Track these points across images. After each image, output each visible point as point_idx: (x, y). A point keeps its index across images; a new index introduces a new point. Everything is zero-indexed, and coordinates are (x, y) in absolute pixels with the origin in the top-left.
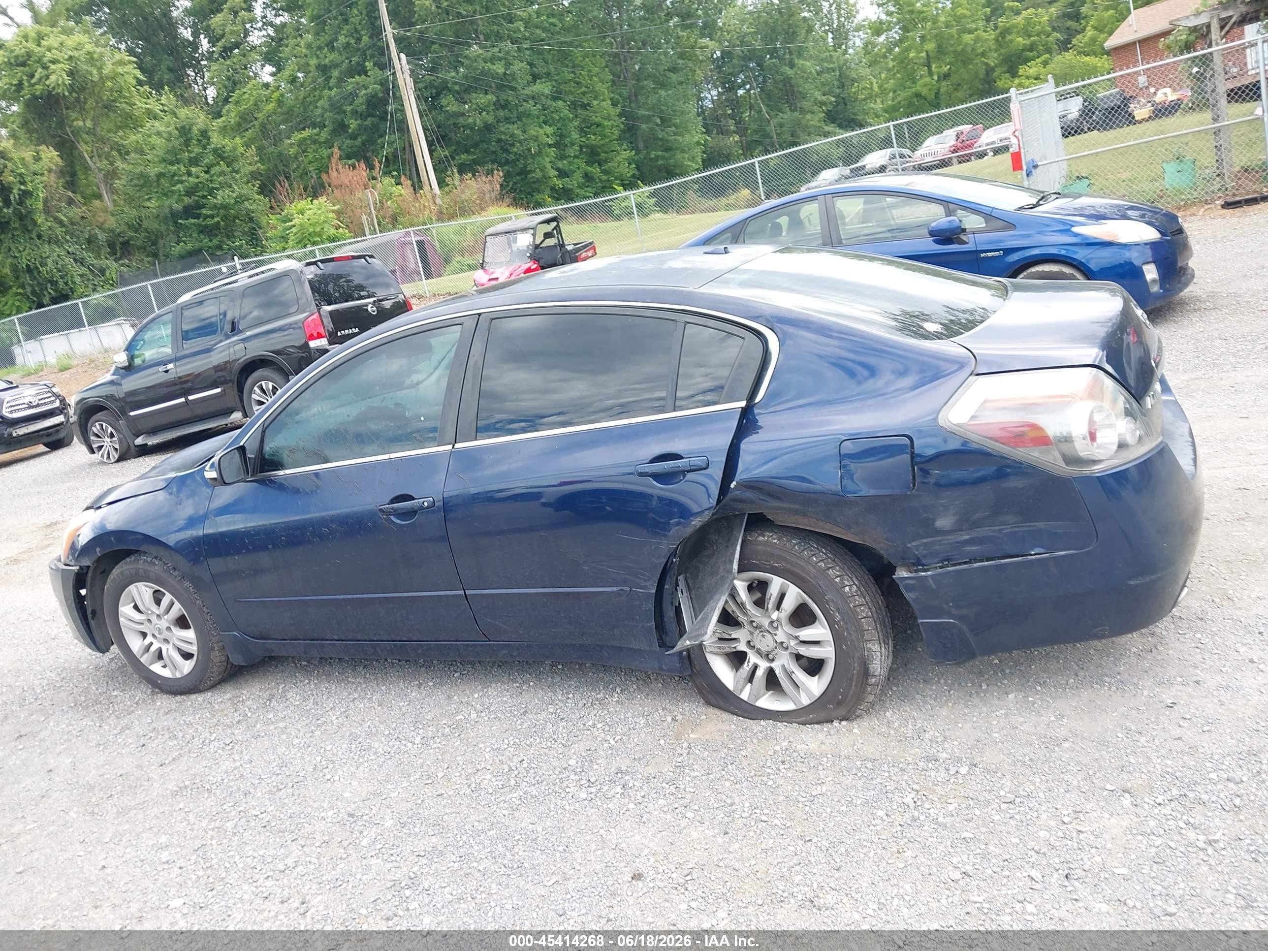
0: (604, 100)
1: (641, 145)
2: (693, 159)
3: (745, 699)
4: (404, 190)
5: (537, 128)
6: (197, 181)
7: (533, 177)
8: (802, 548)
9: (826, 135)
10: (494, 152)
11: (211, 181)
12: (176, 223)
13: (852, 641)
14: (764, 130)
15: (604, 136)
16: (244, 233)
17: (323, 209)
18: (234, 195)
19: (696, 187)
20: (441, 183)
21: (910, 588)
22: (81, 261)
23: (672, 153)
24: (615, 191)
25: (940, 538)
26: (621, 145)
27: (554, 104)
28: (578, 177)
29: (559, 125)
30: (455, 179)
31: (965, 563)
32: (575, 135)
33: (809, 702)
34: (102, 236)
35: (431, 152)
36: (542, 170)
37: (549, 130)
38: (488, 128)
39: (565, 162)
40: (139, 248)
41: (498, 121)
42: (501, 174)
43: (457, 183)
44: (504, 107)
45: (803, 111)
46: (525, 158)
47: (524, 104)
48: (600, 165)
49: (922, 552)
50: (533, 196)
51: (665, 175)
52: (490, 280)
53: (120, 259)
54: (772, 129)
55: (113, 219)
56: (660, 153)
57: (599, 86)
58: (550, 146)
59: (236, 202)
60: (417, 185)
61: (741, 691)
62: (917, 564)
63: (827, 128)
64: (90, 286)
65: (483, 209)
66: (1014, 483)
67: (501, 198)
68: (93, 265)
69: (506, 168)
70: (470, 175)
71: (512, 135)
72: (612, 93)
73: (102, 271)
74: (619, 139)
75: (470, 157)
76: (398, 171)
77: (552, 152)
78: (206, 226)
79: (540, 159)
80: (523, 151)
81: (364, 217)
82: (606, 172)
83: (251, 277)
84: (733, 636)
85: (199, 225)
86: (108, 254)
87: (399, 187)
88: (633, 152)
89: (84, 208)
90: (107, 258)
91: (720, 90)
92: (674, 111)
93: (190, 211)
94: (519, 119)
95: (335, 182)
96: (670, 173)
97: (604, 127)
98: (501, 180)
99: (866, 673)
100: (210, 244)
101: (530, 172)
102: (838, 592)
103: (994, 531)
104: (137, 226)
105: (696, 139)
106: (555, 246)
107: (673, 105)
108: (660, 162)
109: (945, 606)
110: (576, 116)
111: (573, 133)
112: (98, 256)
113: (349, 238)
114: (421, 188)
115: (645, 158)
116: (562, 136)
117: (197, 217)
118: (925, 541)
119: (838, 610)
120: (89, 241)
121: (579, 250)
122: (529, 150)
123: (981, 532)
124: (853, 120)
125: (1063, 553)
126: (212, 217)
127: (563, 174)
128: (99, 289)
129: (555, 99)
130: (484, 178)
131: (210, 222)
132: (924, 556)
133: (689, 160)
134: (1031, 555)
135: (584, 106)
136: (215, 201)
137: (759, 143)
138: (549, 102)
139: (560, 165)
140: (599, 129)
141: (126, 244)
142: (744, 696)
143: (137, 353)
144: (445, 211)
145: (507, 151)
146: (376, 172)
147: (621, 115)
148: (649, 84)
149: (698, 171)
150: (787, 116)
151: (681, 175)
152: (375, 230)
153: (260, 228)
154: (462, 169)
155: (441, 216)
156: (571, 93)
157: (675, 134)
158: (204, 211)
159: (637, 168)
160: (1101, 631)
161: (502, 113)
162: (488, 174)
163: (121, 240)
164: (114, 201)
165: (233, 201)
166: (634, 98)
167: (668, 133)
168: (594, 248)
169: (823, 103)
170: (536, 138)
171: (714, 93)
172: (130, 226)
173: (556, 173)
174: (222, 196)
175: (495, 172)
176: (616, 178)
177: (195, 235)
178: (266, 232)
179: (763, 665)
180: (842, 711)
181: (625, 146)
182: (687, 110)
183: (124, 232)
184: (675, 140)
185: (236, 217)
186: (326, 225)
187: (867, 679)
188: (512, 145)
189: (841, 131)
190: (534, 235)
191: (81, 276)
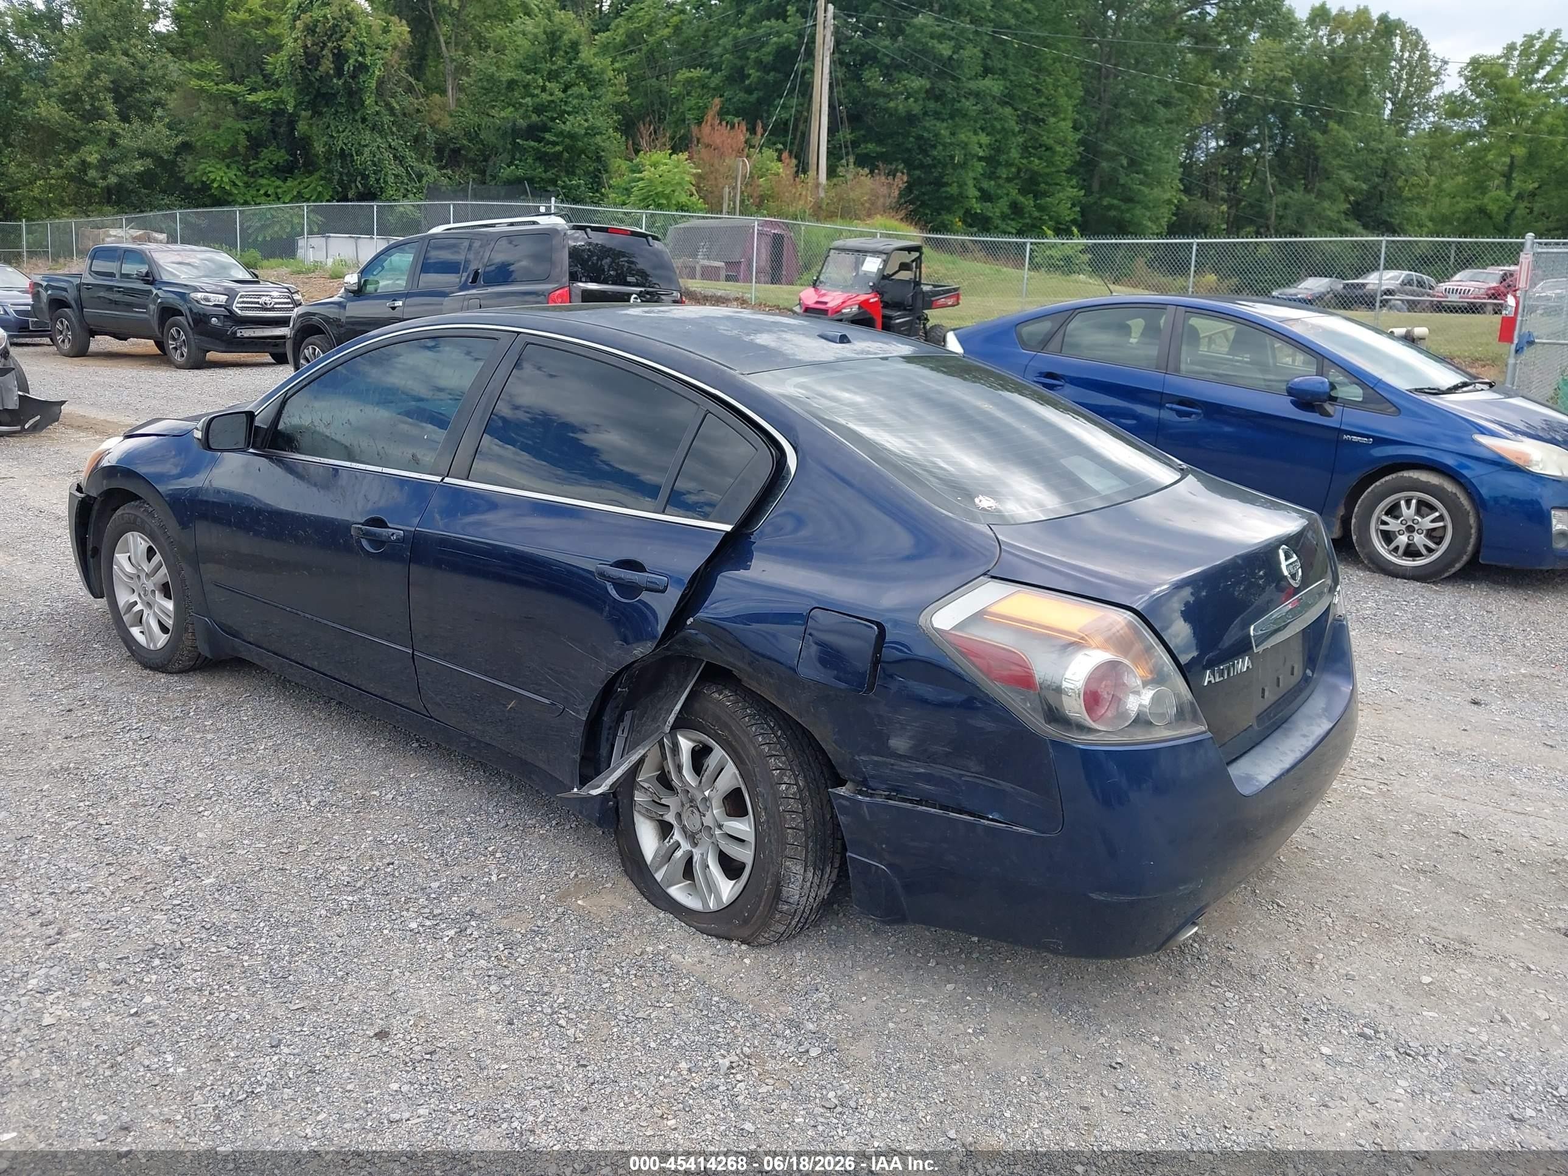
0: (1064, 120)
1: (1096, 186)
2: (1156, 220)
3: (659, 880)
4: (783, 169)
5: (970, 134)
6: (550, 98)
7: (946, 192)
8: (753, 722)
9: (1343, 232)
10: (909, 150)
11: (566, 102)
12: (514, 140)
13: (771, 851)
14: (1261, 207)
15: (1050, 163)
16: (587, 173)
17: (681, 169)
18: (586, 125)
19: (1150, 254)
20: (831, 172)
21: (844, 810)
22: (400, 159)
23: (1131, 205)
24: (1044, 235)
25: (892, 761)
26: (1069, 180)
27: (1000, 110)
28: (1003, 205)
29: (998, 137)
30: (849, 170)
31: (911, 801)
32: (1015, 154)
33: (716, 909)
34: (431, 137)
35: (831, 131)
36: (960, 186)
37: (984, 139)
38: (911, 119)
39: (992, 183)
40: (468, 161)
41: (925, 114)
42: (905, 178)
43: (849, 176)
44: (937, 99)
45: (1320, 195)
46: (945, 166)
47: (963, 100)
48: (1036, 197)
49: (869, 770)
50: (940, 214)
51: (1114, 229)
52: (817, 302)
53: (444, 167)
54: (1272, 207)
55: (450, 120)
56: (1115, 202)
57: (1064, 101)
58: (980, 159)
59: (586, 134)
60: (802, 167)
61: (657, 870)
62: (864, 784)
63: (1346, 224)
64: (402, 190)
65: (869, 216)
66: (980, 722)
67: (896, 208)
68: (412, 167)
69: (917, 172)
70: (867, 170)
71: (937, 135)
72: (1078, 113)
73: (420, 177)
74: (1070, 172)
75: (878, 149)
76: (785, 145)
77: (980, 167)
78: (546, 154)
79: (963, 172)
80: (944, 157)
81: (727, 190)
82: (1041, 208)
83: (512, 224)
84: (663, 801)
85: (538, 150)
86: (434, 158)
87: (780, 164)
88: (1082, 193)
89: (422, 100)
90: (429, 163)
91: (1222, 143)
92: (1149, 154)
93: (534, 132)
94: (952, 117)
95: (706, 140)
96: (1121, 229)
97: (1054, 152)
98: (903, 186)
99: (777, 896)
100: (544, 175)
101: (947, 184)
102: (772, 787)
103: (954, 774)
104: (473, 135)
105: (1167, 196)
106: (908, 282)
107: (1151, 146)
108: (1113, 213)
109: (876, 845)
110: (1024, 132)
111: (1013, 150)
112: (421, 158)
113: (701, 210)
114: (805, 172)
115: (1095, 203)
116: (998, 150)
117: (540, 140)
118: (876, 758)
119: (765, 809)
120: (416, 139)
121: (938, 293)
122: (952, 158)
123: (939, 770)
124: (1385, 222)
125: (1021, 829)
126: (555, 144)
127: (986, 196)
128: (411, 196)
129: (1004, 104)
130: (883, 178)
131: (550, 149)
132: (872, 777)
133: (1150, 219)
134: (989, 819)
135: (1037, 121)
136: (563, 126)
137: (1251, 222)
138: (995, 106)
139: (985, 185)
140: (1048, 153)
141: (456, 152)
142: (659, 876)
143: (371, 278)
144: (824, 206)
145: (925, 153)
146: (758, 140)
147: (1081, 142)
148: (1127, 112)
149: (1159, 235)
150: (1297, 196)
151: (1135, 235)
152: (735, 208)
153: (606, 171)
154: (862, 161)
155: (819, 212)
156: (1025, 100)
157: (1141, 184)
158: (547, 136)
159: (1083, 213)
160: (1054, 943)
161: (932, 105)
162: (889, 174)
163: (452, 146)
164: (458, 100)
165: (583, 132)
166: (1103, 126)
167: (1133, 181)
168: (958, 297)
169: (1352, 190)
170: (965, 146)
171: (1213, 144)
172: (467, 134)
173: (978, 194)
174: (574, 124)
175: (899, 174)
176: (1051, 218)
177: (530, 161)
178: (611, 178)
179: (685, 846)
180: (746, 933)
181: (1074, 182)
182: (1166, 157)
183: (456, 138)
184: (1139, 190)
185: (583, 152)
186: (679, 188)
187: (777, 904)
188: (934, 147)
189: (1364, 232)
190: (885, 262)
191: (396, 176)
